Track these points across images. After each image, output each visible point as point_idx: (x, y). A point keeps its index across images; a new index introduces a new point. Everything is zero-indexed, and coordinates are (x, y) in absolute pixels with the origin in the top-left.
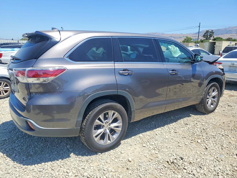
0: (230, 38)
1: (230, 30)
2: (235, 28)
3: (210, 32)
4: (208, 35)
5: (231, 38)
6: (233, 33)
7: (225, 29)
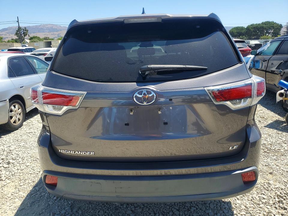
0: (46, 38)
1: (42, 28)
2: (46, 27)
3: (24, 30)
4: (21, 33)
5: (48, 37)
6: (46, 32)
7: (36, 27)
